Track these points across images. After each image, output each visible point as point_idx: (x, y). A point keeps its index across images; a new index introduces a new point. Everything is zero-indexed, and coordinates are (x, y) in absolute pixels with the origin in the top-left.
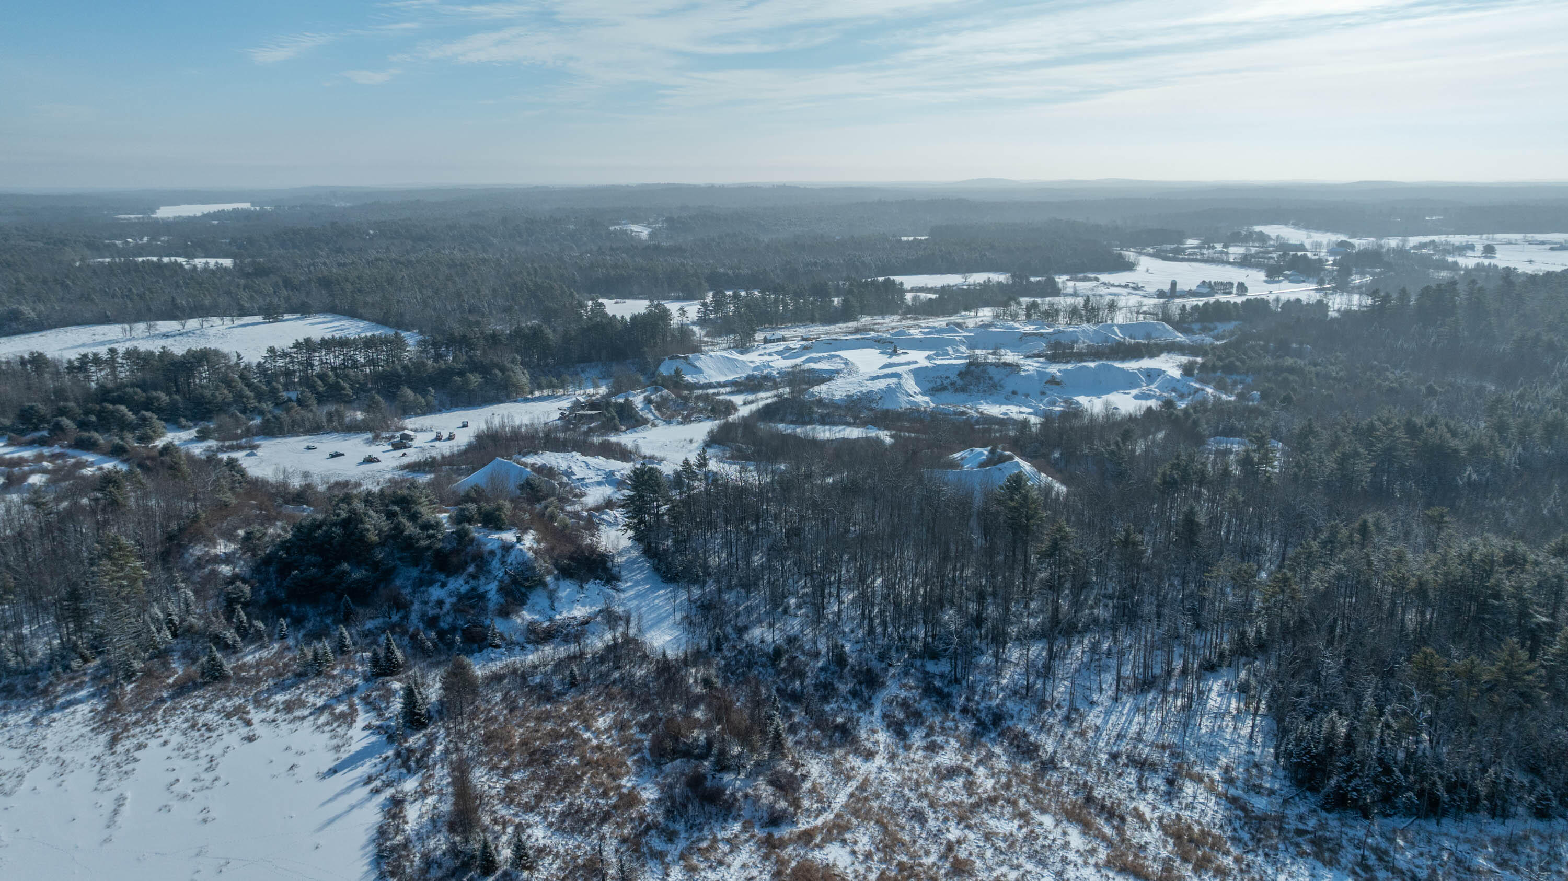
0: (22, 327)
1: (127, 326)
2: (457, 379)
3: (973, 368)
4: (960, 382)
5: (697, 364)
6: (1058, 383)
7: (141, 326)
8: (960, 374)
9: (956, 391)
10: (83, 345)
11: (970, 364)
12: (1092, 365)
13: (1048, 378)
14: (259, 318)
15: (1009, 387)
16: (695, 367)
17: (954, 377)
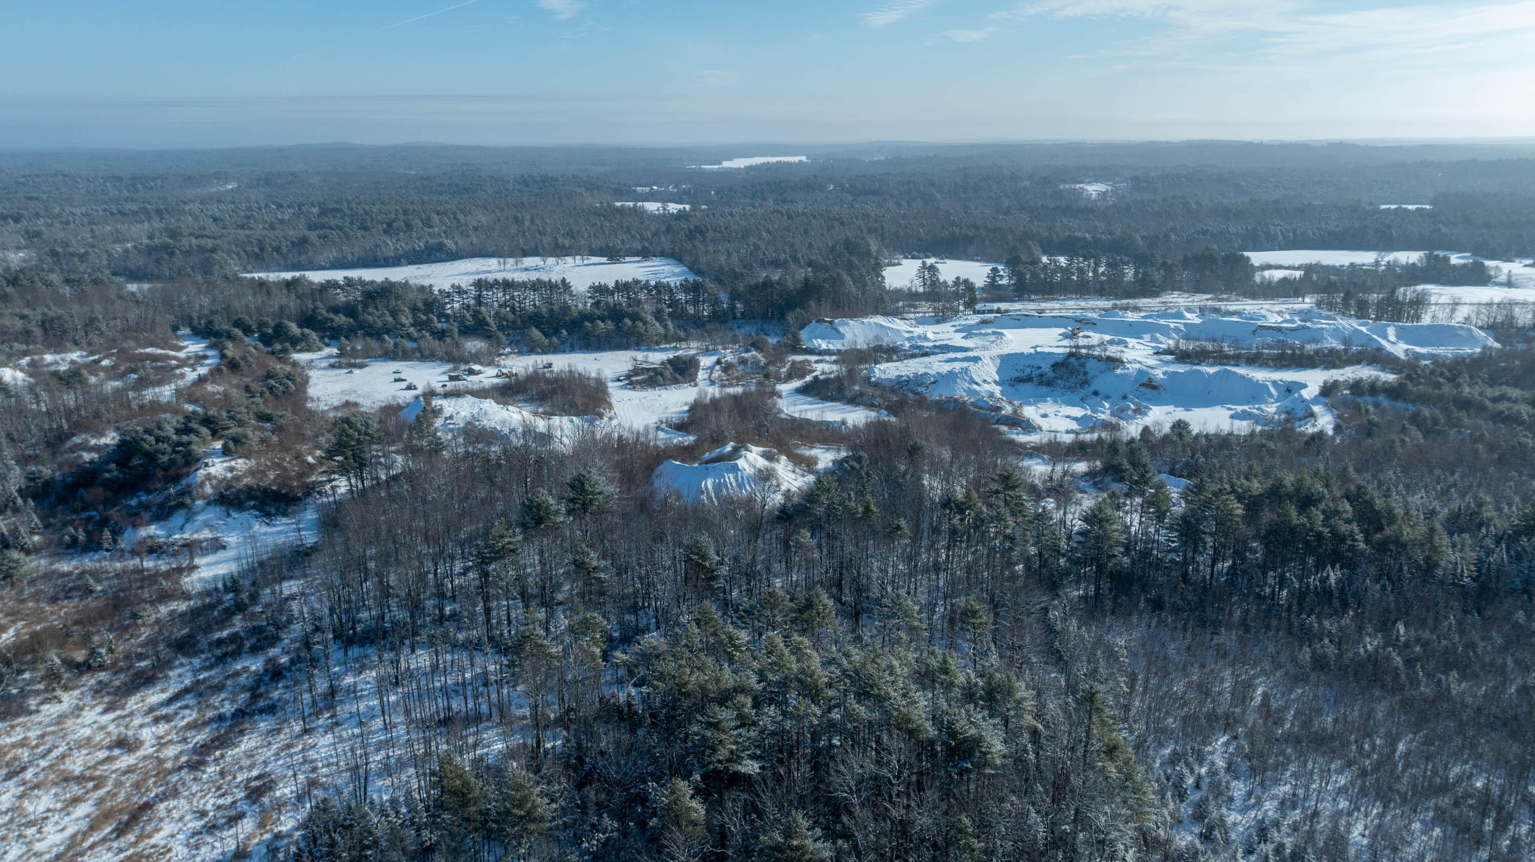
0: (444, 256)
1: (501, 260)
2: (588, 324)
3: (1072, 360)
4: (1051, 375)
5: (841, 330)
6: (1155, 388)
7: (511, 261)
8: (1055, 366)
9: (1040, 383)
10: (478, 273)
11: (1071, 355)
12: (1211, 370)
13: (1145, 380)
14: (604, 260)
15: (1096, 385)
16: (839, 332)
17: (1046, 368)
